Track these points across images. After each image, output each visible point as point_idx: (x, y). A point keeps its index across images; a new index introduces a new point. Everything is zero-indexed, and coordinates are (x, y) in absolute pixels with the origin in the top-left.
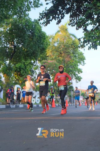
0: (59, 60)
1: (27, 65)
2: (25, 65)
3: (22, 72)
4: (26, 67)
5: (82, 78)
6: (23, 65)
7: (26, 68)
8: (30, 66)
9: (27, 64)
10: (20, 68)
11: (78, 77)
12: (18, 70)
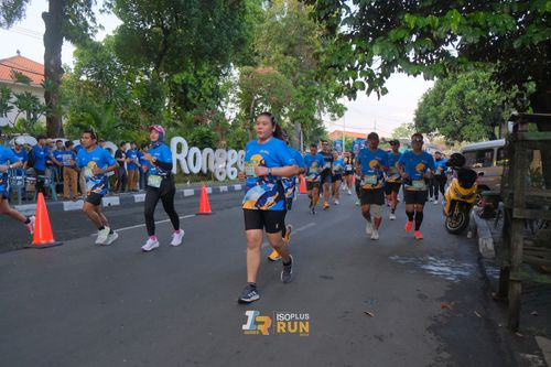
0: (286, 64)
1: (204, 76)
2: (197, 76)
3: (190, 95)
4: (200, 81)
5: (346, 109)
6: (192, 76)
7: (200, 84)
8: (211, 81)
9: (202, 73)
10: (185, 85)
11: (337, 106)
12: (181, 90)
